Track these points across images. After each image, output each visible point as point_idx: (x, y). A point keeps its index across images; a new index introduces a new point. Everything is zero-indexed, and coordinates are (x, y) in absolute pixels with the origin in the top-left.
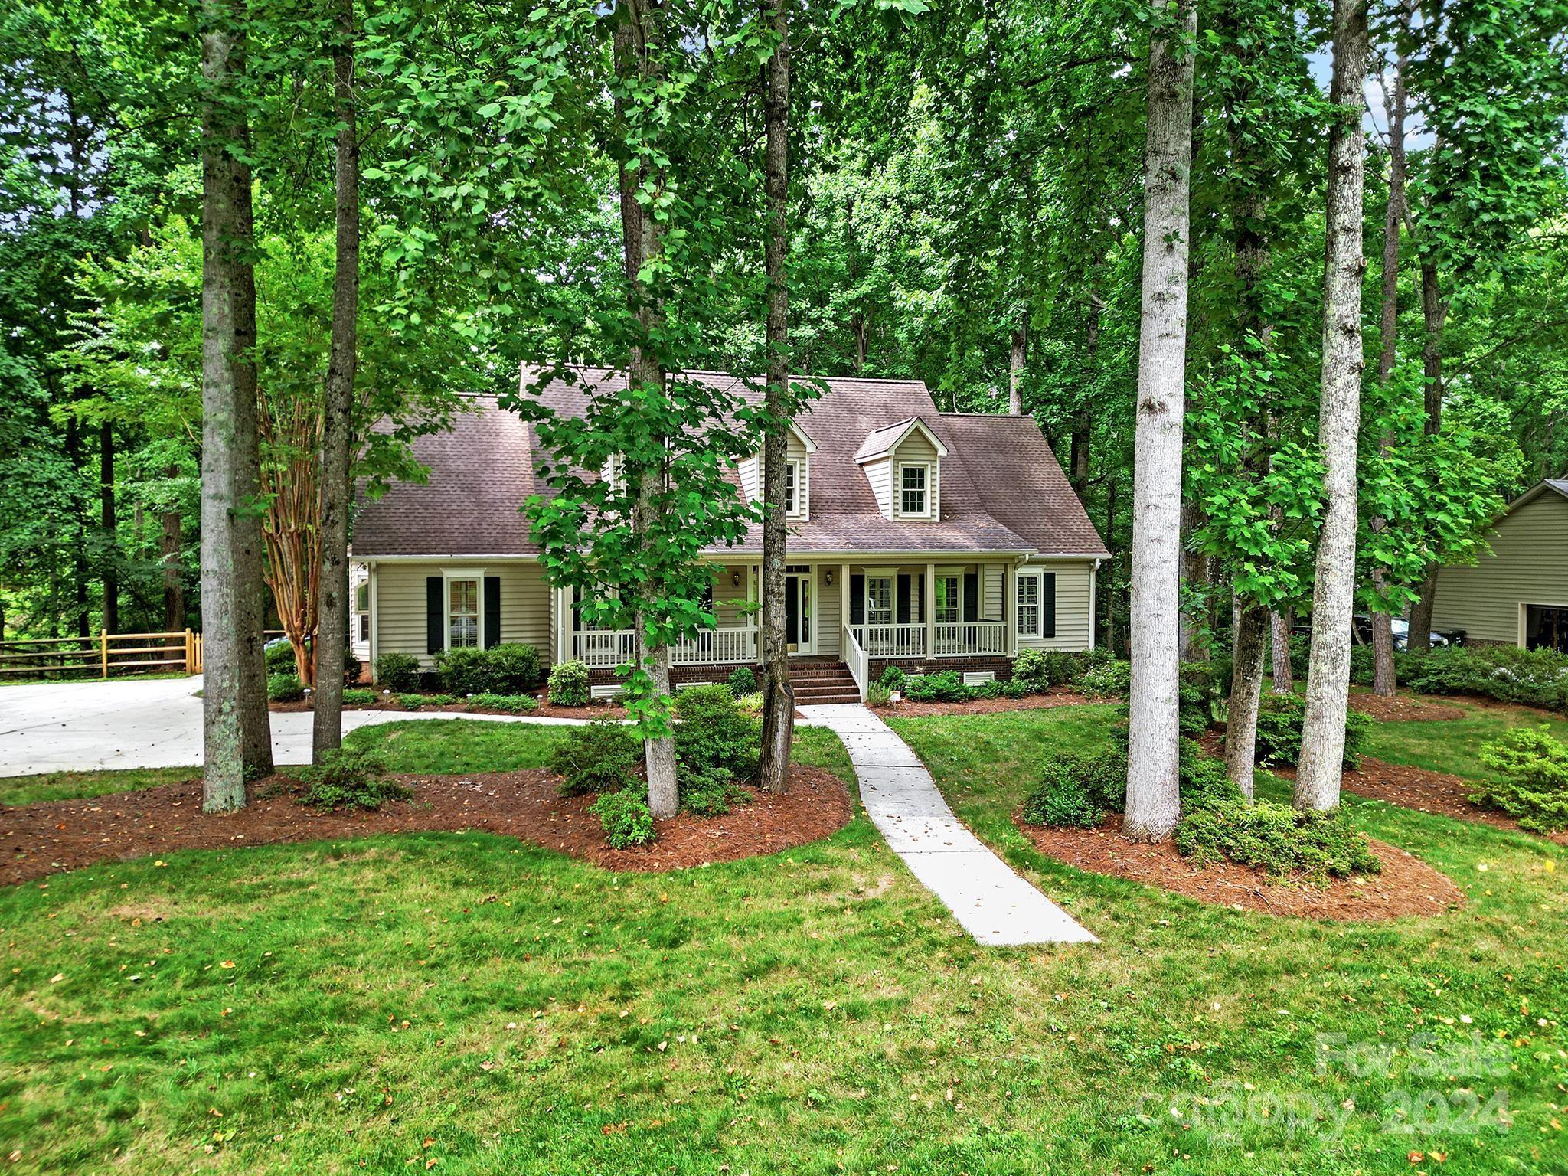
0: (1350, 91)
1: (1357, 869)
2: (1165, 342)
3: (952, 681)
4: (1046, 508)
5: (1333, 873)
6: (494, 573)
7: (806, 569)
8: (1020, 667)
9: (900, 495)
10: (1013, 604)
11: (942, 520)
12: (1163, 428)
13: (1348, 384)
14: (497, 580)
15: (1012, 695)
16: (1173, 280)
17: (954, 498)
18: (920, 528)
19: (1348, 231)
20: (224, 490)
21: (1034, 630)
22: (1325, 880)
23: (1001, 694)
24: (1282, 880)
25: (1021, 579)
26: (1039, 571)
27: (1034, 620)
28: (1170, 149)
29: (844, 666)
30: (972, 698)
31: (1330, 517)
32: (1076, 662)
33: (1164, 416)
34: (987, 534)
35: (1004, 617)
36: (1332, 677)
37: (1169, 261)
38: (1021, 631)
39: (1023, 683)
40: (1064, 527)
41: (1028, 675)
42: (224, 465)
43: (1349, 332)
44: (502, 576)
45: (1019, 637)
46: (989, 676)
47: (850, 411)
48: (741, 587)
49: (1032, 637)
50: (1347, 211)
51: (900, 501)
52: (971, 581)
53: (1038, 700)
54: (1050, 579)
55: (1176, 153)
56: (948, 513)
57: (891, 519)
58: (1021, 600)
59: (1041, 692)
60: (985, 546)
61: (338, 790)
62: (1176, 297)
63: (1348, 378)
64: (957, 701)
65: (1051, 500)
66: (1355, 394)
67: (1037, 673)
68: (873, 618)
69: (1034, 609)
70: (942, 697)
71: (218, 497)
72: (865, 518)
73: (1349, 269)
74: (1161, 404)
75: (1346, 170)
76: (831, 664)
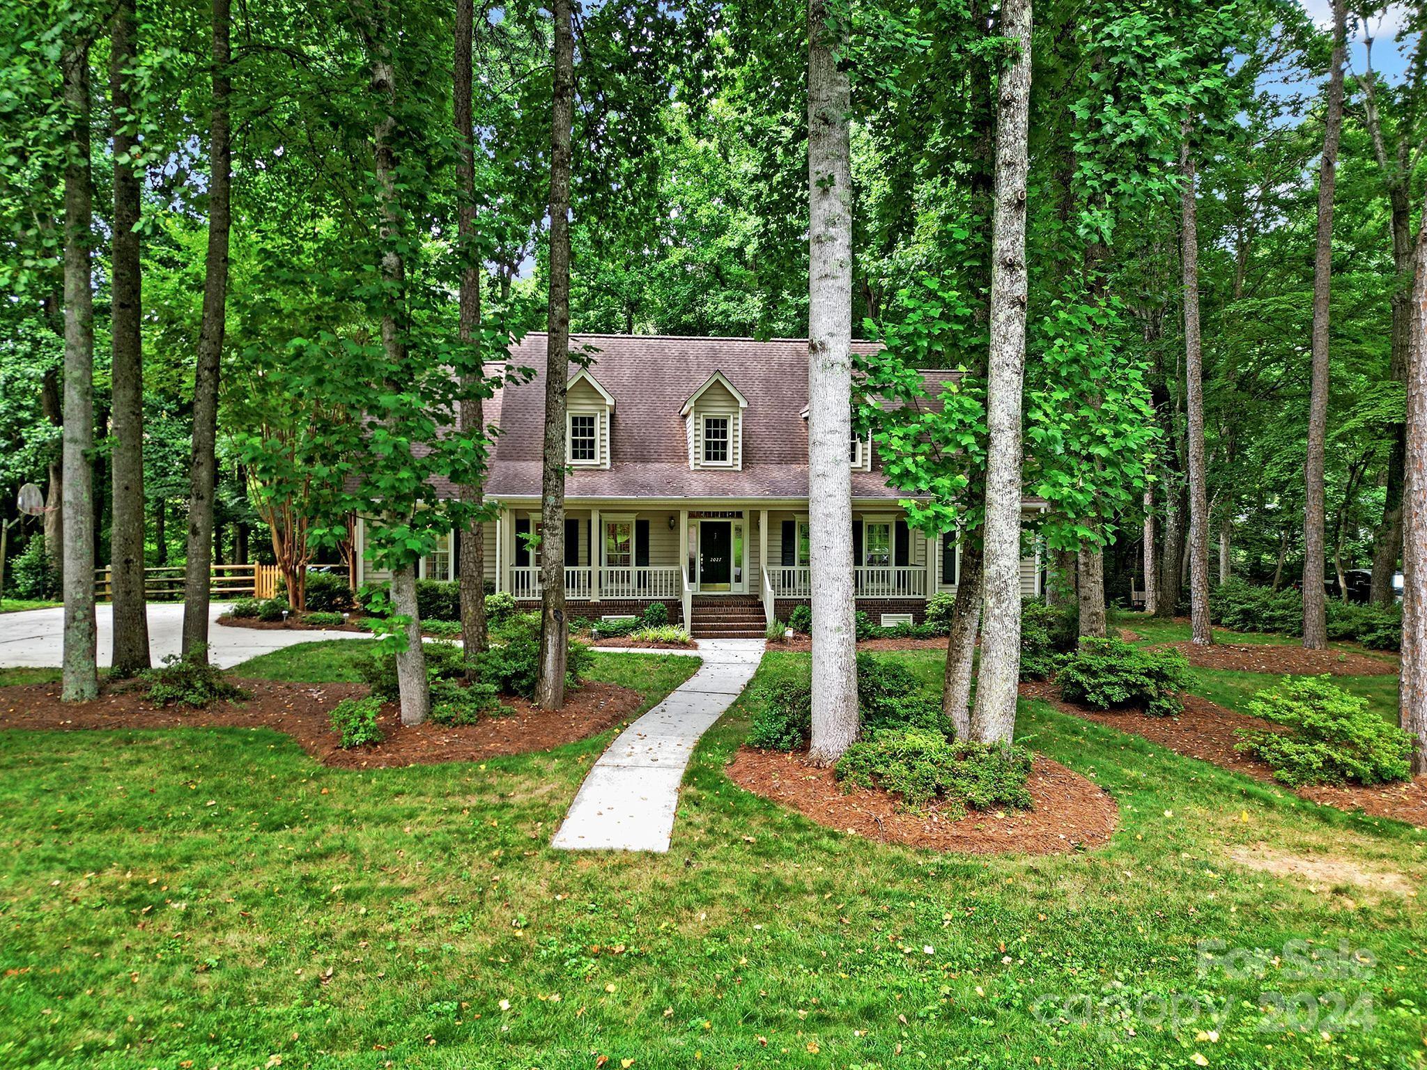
0: (1012, 24)
1: (999, 803)
2: (824, 283)
5: (972, 805)
7: (739, 515)
12: (824, 367)
13: (1009, 319)
15: (919, 637)
16: (831, 223)
19: (1009, 165)
20: (79, 435)
22: (961, 813)
24: (912, 809)
28: (823, 96)
29: (760, 604)
31: (992, 452)
33: (825, 355)
36: (997, 612)
37: (825, 204)
39: (932, 625)
41: (939, 618)
42: (78, 414)
43: (1010, 266)
46: (908, 619)
50: (1008, 145)
52: (902, 528)
55: (829, 98)
61: (169, 689)
62: (833, 239)
63: (1009, 312)
66: (1018, 329)
71: (74, 441)
73: (1009, 203)
74: (822, 344)
75: (1007, 104)
76: (750, 602)
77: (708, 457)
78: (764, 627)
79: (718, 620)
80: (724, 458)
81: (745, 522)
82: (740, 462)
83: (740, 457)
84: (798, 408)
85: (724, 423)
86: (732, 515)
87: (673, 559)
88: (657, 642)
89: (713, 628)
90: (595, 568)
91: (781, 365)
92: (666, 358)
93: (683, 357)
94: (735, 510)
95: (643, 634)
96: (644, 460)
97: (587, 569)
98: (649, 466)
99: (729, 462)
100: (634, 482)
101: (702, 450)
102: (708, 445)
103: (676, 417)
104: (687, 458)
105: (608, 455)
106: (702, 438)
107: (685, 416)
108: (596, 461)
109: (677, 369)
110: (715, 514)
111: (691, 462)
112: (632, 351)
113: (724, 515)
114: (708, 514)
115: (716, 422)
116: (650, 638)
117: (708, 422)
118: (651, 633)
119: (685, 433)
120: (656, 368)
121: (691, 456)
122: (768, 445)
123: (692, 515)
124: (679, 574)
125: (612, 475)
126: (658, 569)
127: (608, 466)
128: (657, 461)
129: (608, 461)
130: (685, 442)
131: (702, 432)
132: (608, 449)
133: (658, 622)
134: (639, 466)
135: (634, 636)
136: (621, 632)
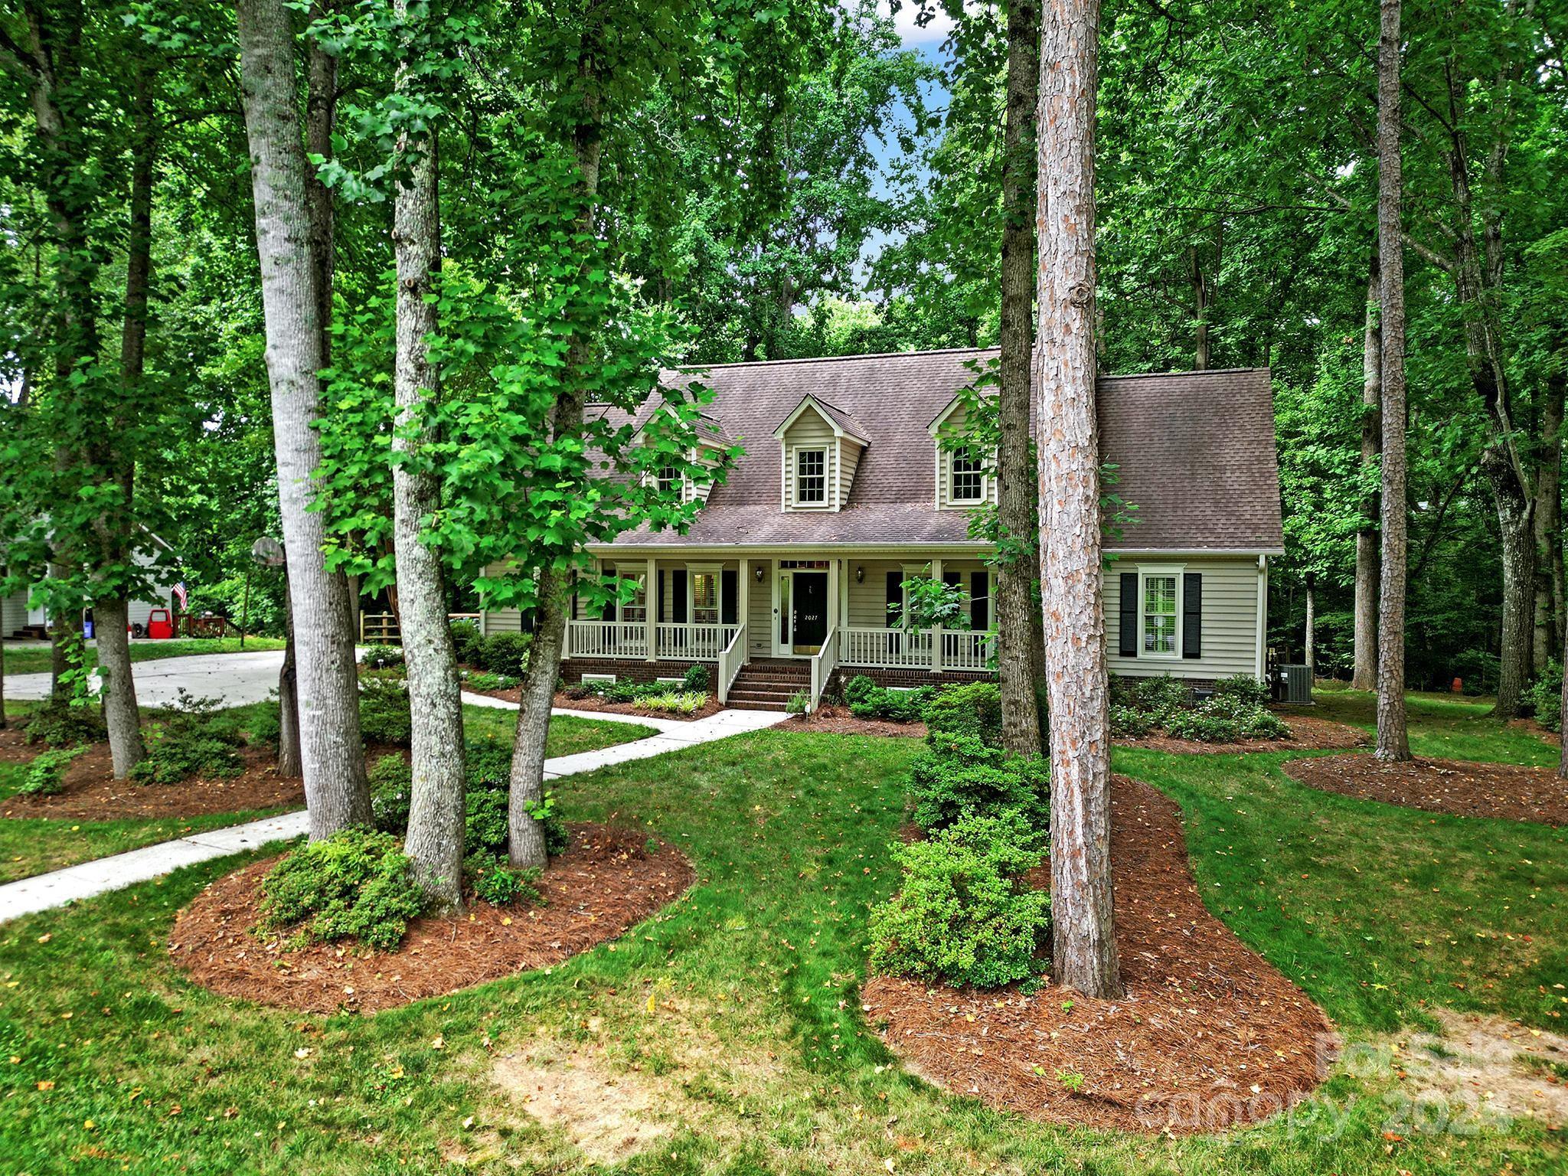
9: (951, 479)
21: (1171, 647)
26: (1177, 571)
48: (765, 583)
49: (1168, 656)
51: (951, 485)
54: (1193, 583)
77: (802, 498)
82: (837, 502)
85: (820, 456)
99: (826, 502)
101: (795, 489)
102: (802, 483)
104: (778, 499)
106: (795, 475)
110: (811, 565)
111: (782, 503)
114: (802, 564)
115: (811, 455)
121: (782, 496)
123: (784, 565)
131: (796, 468)
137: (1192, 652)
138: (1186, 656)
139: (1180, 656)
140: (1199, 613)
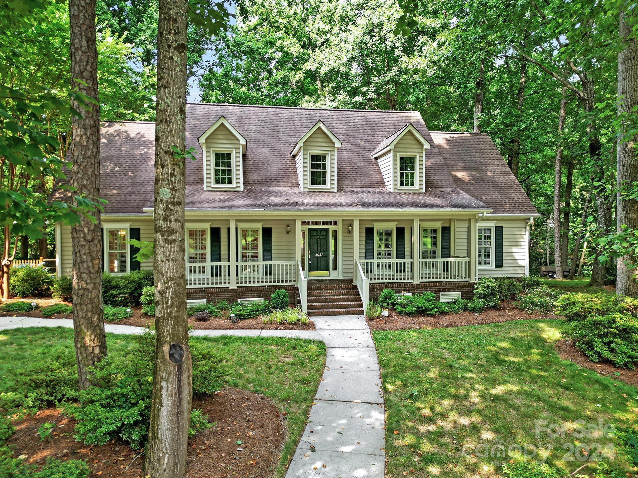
3: (429, 300)
4: (497, 186)
6: (135, 226)
7: (336, 223)
8: (480, 290)
9: (398, 175)
10: (475, 246)
11: (426, 191)
14: (138, 229)
15: (474, 310)
17: (435, 178)
18: (411, 196)
21: (489, 263)
23: (465, 309)
25: (480, 231)
26: (492, 225)
27: (489, 256)
29: (355, 288)
30: (443, 313)
32: (518, 285)
34: (456, 200)
35: (469, 255)
38: (480, 263)
39: (482, 301)
40: (509, 198)
41: (485, 296)
44: (141, 227)
45: (479, 267)
46: (457, 296)
47: (372, 128)
48: (291, 235)
49: (488, 267)
51: (398, 179)
52: (446, 230)
53: (493, 313)
54: (499, 230)
56: (430, 187)
57: (392, 190)
58: (480, 243)
59: (495, 308)
60: (455, 206)
64: (432, 315)
65: (500, 181)
67: (492, 294)
68: (379, 255)
69: (489, 250)
70: (421, 312)
72: (375, 190)
76: (347, 286)
77: (313, 183)
78: (361, 306)
79: (326, 300)
80: (324, 183)
81: (339, 228)
82: (335, 186)
83: (335, 182)
84: (369, 152)
85: (324, 158)
86: (330, 223)
87: (291, 256)
88: (283, 325)
89: (323, 307)
90: (233, 263)
91: (355, 125)
92: (279, 119)
93: (291, 119)
94: (333, 219)
95: (271, 316)
96: (268, 185)
97: (227, 264)
98: (271, 189)
99: (328, 186)
100: (262, 200)
101: (309, 177)
102: (313, 173)
103: (289, 157)
104: (297, 183)
105: (241, 181)
106: (309, 169)
107: (294, 156)
108: (233, 185)
109: (288, 126)
110: (319, 223)
111: (301, 186)
112: (257, 115)
113: (324, 223)
114: (313, 223)
115: (319, 157)
116: (278, 320)
117: (313, 158)
118: (278, 315)
119: (295, 167)
120: (274, 125)
121: (301, 182)
122: (352, 175)
123: (303, 223)
124: (296, 266)
125: (245, 194)
126: (280, 263)
127: (242, 189)
128: (276, 185)
129: (242, 185)
130: (296, 173)
131: (309, 165)
132: (241, 176)
133: (282, 306)
134: (264, 189)
135: (265, 319)
136: (255, 313)
137: (499, 265)
138: (496, 266)
139: (493, 267)
140: (502, 246)
